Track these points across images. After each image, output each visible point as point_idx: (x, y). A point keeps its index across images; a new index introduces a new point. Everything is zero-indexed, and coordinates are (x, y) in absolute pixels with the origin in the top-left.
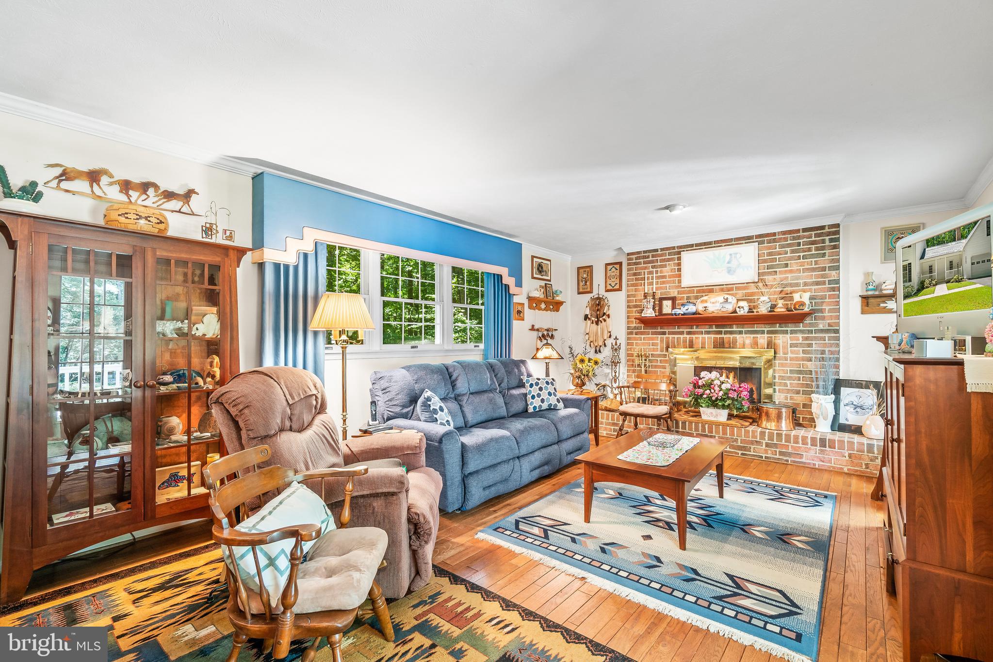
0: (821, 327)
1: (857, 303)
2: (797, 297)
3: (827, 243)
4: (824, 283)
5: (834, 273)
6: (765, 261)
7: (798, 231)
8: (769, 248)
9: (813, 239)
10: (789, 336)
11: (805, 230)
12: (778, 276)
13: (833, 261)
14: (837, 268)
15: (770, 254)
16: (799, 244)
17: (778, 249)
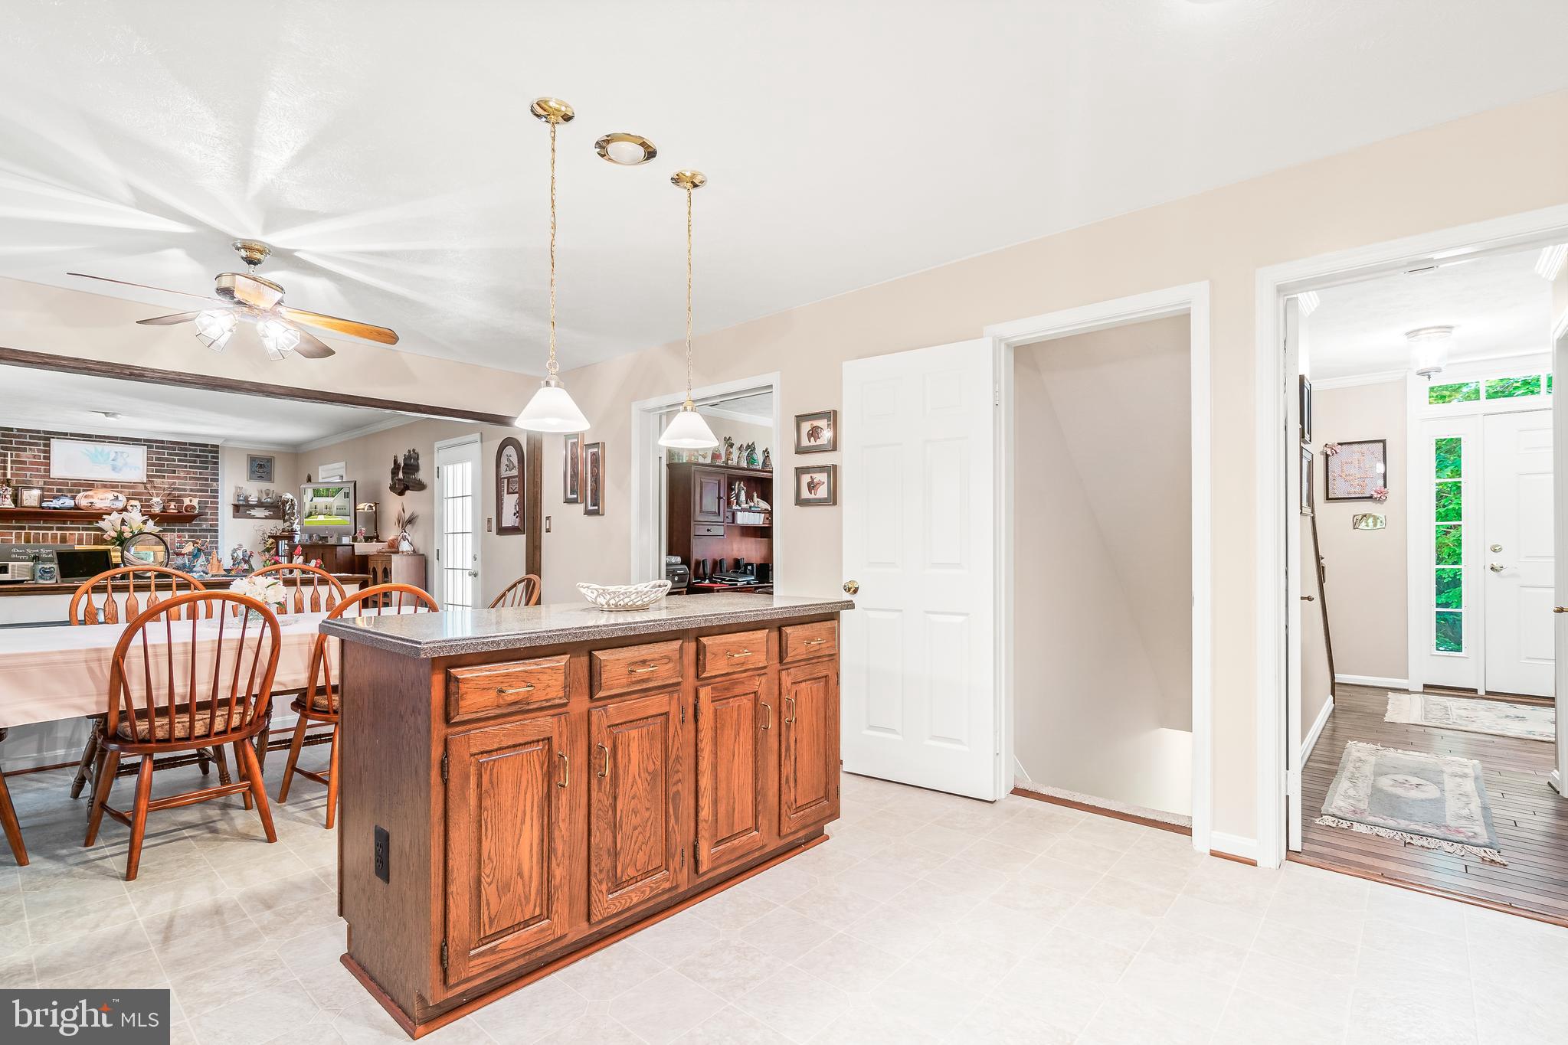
0: (204, 527)
1: (230, 510)
2: (187, 501)
3: (210, 459)
4: (207, 491)
5: (215, 484)
6: (153, 465)
7: (185, 444)
8: (158, 453)
9: (198, 453)
10: (176, 534)
11: (191, 444)
12: (166, 480)
13: (214, 474)
14: (217, 480)
15: (157, 459)
16: (186, 455)
17: (166, 456)
